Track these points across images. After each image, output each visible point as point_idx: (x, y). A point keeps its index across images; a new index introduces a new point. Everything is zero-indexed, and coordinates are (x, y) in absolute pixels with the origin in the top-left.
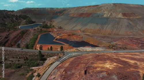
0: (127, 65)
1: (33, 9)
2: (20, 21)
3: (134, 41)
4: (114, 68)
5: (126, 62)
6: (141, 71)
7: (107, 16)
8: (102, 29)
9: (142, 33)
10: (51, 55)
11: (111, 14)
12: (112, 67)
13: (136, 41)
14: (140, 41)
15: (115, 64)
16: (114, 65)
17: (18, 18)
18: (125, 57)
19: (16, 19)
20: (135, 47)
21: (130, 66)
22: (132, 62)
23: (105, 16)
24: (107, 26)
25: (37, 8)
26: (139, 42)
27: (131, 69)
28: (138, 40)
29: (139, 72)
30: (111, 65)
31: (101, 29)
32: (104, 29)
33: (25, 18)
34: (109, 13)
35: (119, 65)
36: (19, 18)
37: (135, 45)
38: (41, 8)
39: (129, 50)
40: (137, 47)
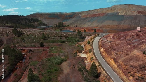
1: (43, 14)
2: (33, 23)
7: (122, 14)
8: (120, 24)
10: (88, 35)
11: (126, 12)
17: (30, 21)
19: (29, 22)
23: (120, 14)
24: (125, 22)
25: (47, 13)
31: (118, 25)
32: (122, 24)
33: (37, 21)
34: (123, 12)
36: (32, 21)
38: (50, 13)
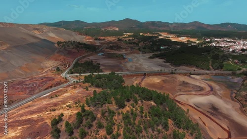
0: (33, 122)
3: (18, 88)
4: (21, 132)
5: (29, 120)
6: (47, 121)
9: (21, 72)
12: (19, 132)
13: (21, 86)
14: (25, 85)
15: (19, 128)
16: (20, 130)
18: (22, 115)
20: (22, 95)
21: (36, 121)
22: (35, 116)
26: (25, 87)
27: (39, 124)
28: (22, 85)
29: (46, 122)
30: (15, 131)
35: (25, 126)
37: (21, 93)
39: (17, 102)
40: (25, 95)
